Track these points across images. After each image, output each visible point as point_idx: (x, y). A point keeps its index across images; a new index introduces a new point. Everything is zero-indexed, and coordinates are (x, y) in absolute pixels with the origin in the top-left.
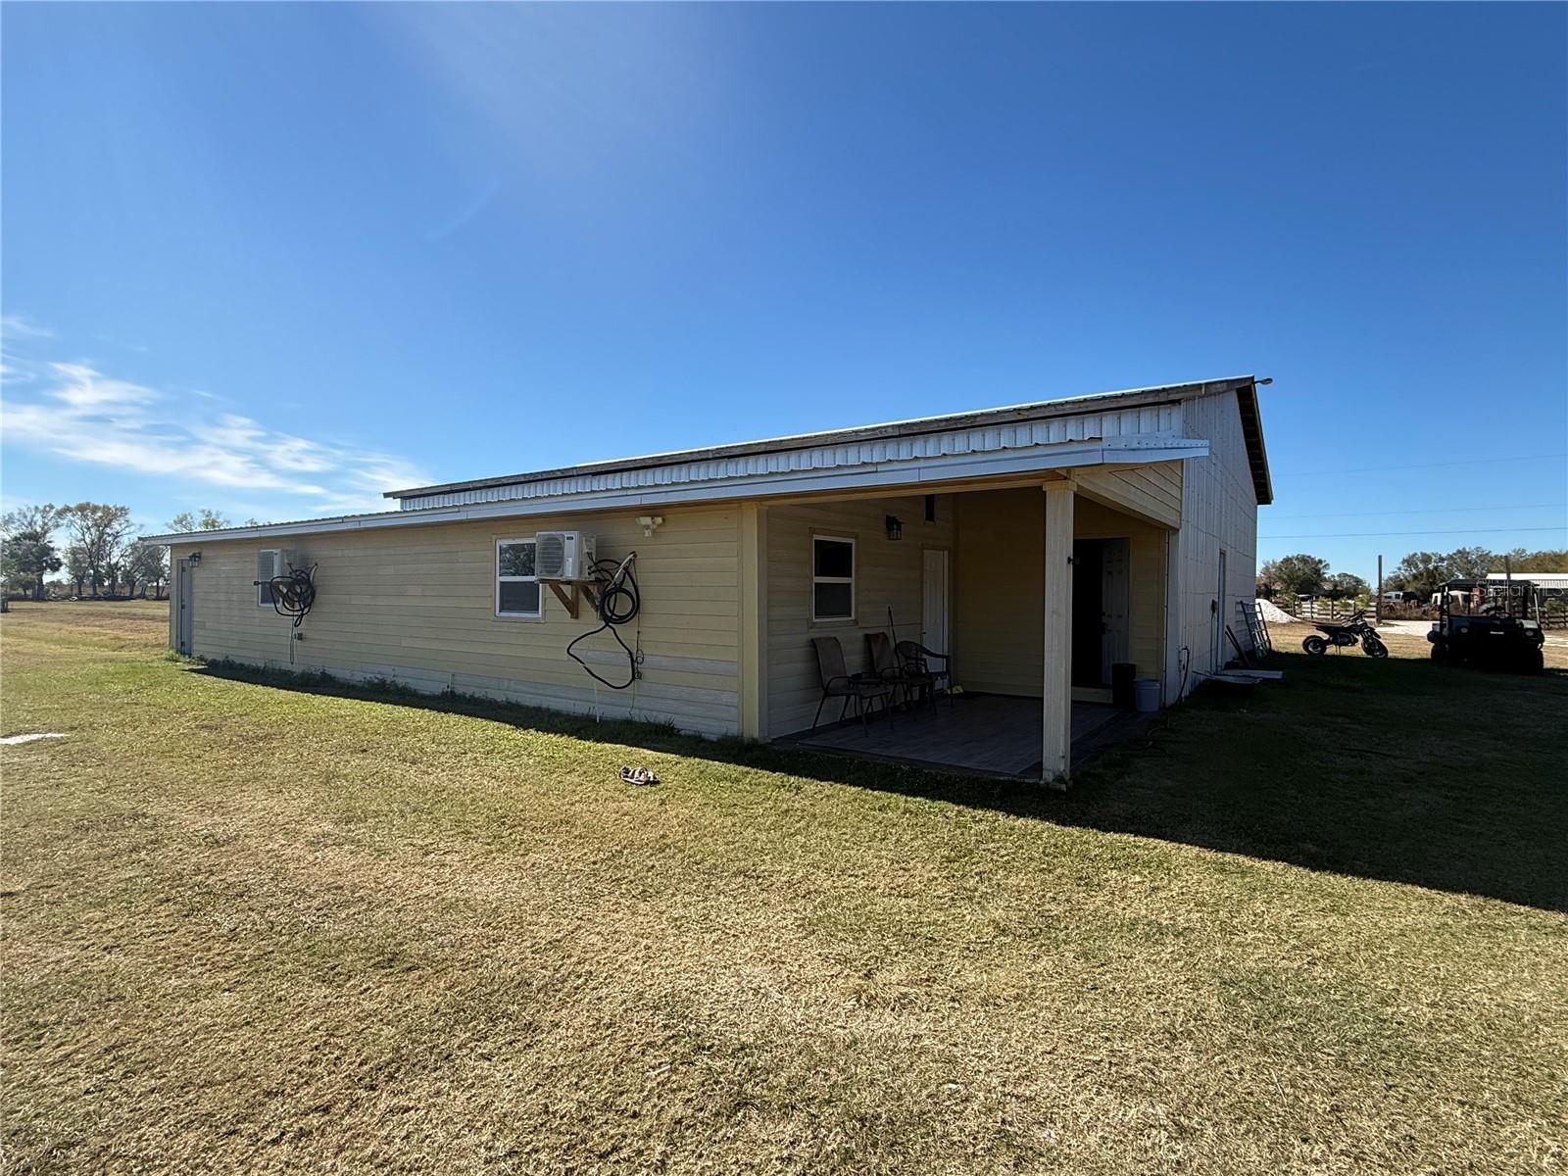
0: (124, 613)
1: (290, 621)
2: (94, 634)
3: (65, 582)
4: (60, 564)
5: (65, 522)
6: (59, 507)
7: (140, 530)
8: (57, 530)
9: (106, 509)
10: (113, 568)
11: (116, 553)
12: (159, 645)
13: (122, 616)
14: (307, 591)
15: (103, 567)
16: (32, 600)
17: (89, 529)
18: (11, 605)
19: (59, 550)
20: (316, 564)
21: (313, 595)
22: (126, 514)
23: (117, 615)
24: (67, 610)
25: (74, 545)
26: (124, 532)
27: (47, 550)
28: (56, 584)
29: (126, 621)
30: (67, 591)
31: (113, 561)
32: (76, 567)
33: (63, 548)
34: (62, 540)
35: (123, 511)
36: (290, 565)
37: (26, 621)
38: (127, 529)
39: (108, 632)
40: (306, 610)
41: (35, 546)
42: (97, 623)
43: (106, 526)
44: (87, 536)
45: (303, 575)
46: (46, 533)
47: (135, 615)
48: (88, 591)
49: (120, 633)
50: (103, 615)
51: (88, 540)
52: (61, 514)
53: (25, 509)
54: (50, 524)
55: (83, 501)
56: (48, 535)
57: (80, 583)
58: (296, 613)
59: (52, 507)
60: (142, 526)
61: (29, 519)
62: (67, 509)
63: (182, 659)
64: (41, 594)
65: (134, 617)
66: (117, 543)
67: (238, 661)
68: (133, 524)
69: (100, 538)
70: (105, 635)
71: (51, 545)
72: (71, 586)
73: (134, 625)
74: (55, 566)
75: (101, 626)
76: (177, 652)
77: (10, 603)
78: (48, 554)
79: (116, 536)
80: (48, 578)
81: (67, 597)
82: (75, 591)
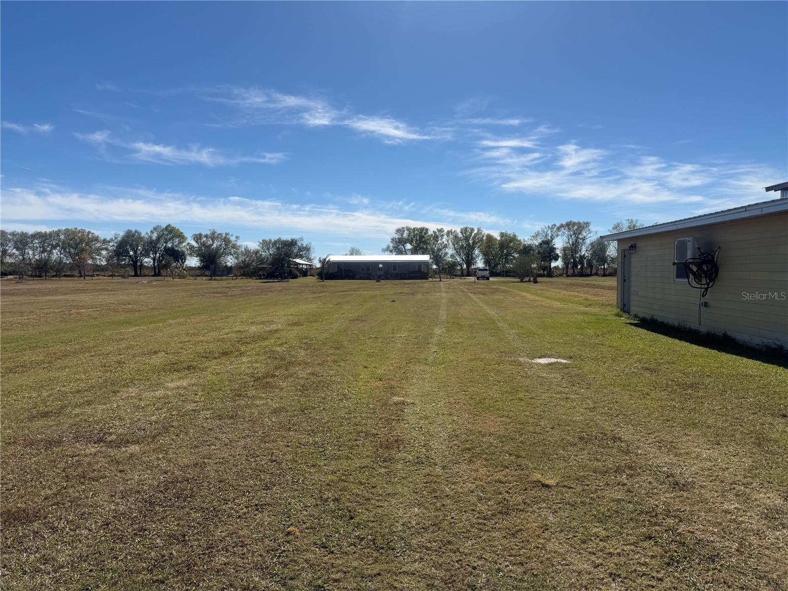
0: (588, 284)
1: (698, 292)
2: (575, 296)
3: (560, 266)
4: (558, 257)
5: (561, 233)
6: (558, 225)
7: (596, 234)
8: (558, 238)
9: (579, 223)
10: (582, 257)
11: (584, 249)
12: (609, 305)
13: (588, 286)
14: (711, 269)
15: (577, 257)
16: (547, 276)
17: (571, 236)
18: (539, 279)
19: (558, 249)
20: (720, 248)
21: (717, 272)
22: (589, 226)
23: (585, 285)
24: (562, 282)
25: (565, 246)
26: (588, 236)
27: (553, 249)
28: (556, 268)
29: (590, 289)
30: (561, 272)
31: (583, 253)
32: (565, 258)
33: (560, 248)
34: (560, 243)
35: (587, 224)
36: (699, 249)
37: (545, 288)
38: (589, 235)
39: (582, 295)
40: (711, 284)
41: (548, 247)
42: (576, 290)
43: (579, 234)
44: (570, 240)
45: (709, 256)
46: (552, 240)
47: (594, 285)
48: (570, 271)
49: (587, 296)
50: (578, 285)
51: (571, 242)
52: (559, 229)
53: (544, 227)
54: (554, 235)
55: (569, 220)
56: (553, 241)
57: (567, 267)
58: (703, 286)
59: (555, 225)
60: (596, 232)
61: (545, 233)
62: (562, 226)
63: (624, 315)
64: (550, 273)
65: (594, 286)
66: (584, 243)
67: (660, 320)
68: (592, 232)
69: (576, 241)
70: (581, 297)
71: (555, 246)
72: (563, 269)
73: (595, 292)
74: (556, 258)
75: (578, 292)
76: (621, 310)
77: (538, 278)
78: (554, 251)
79: (584, 239)
80: (554, 264)
81: (561, 275)
82: (565, 272)
